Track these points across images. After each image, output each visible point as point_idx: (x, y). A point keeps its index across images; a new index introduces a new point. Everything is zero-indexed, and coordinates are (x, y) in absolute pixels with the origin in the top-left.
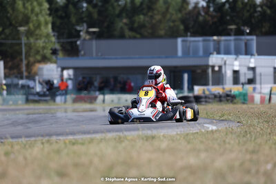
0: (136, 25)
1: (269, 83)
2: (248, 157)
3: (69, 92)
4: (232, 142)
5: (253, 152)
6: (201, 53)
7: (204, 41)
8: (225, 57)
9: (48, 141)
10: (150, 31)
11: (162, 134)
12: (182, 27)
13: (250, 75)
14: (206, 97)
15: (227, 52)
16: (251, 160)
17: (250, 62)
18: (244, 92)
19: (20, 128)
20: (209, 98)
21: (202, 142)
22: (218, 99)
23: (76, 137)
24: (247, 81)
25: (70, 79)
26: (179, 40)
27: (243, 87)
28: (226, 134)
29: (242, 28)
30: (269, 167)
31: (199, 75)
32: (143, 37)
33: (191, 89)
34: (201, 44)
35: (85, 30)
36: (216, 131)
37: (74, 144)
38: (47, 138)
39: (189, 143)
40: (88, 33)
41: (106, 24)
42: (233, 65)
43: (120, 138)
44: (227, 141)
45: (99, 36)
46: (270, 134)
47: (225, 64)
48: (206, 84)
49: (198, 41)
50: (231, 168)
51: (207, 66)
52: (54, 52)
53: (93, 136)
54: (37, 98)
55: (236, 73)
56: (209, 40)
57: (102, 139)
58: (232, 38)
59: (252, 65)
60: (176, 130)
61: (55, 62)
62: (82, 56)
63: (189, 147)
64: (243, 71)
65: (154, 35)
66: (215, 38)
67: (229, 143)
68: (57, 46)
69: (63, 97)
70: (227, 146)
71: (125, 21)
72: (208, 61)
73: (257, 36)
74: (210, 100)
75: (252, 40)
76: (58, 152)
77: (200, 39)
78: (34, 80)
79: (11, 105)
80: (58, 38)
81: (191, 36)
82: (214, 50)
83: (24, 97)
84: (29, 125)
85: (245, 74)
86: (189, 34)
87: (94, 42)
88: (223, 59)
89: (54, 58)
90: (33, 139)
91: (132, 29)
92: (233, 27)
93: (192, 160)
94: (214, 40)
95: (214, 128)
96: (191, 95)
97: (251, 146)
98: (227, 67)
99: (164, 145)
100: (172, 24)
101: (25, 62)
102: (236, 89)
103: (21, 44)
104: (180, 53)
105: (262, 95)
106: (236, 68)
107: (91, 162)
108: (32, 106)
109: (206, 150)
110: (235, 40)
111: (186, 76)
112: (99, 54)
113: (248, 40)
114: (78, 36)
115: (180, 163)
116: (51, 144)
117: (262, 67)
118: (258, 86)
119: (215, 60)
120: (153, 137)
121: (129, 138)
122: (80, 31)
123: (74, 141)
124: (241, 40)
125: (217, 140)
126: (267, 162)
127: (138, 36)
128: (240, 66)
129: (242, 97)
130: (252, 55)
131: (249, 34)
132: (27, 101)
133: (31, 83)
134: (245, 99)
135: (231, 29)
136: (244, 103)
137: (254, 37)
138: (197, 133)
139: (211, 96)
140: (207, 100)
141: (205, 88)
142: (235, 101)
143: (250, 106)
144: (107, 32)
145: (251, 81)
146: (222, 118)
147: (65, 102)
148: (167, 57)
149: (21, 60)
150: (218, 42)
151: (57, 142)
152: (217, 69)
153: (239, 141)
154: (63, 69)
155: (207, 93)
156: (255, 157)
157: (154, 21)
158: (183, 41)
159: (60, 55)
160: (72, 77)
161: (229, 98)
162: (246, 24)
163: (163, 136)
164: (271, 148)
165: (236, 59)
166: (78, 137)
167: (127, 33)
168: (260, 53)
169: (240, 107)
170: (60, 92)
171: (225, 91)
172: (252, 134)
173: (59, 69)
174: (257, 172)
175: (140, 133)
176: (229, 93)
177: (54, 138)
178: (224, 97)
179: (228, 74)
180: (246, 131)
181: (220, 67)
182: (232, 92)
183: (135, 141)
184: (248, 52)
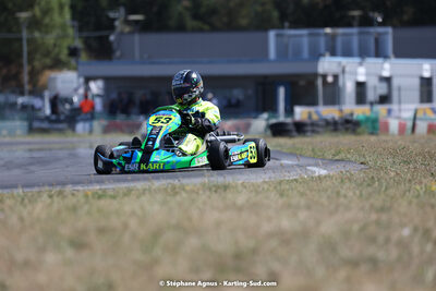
0: (203, 10)
1: (411, 102)
2: (374, 216)
3: (96, 115)
4: (350, 194)
5: (382, 210)
6: (306, 54)
7: (310, 35)
8: (344, 61)
9: (60, 193)
10: (225, 19)
11: (240, 182)
12: (275, 14)
13: (382, 89)
14: (313, 124)
15: (347, 53)
16: (378, 223)
17: (382, 68)
18: (373, 116)
19: (17, 172)
20: (318, 126)
21: (302, 194)
22: (331, 127)
23: (103, 187)
24: (378, 99)
25: (99, 96)
26: (272, 34)
27: (371, 110)
28: (342, 181)
29: (371, 14)
30: (406, 232)
31: (304, 89)
32: (214, 29)
33: (289, 111)
34: (305, 41)
35: (122, 18)
36: (325, 177)
37: (100, 197)
38: (58, 188)
39: (282, 195)
40: (127, 22)
41: (155, 9)
42: (356, 74)
43: (174, 188)
44: (343, 192)
45: (144, 27)
46: (410, 181)
47: (343, 71)
48: (313, 103)
49: (301, 36)
50: (346, 235)
51: (316, 75)
52: (74, 52)
54: (45, 125)
55: (361, 86)
56: (318, 35)
57: (145, 190)
58: (354, 30)
59: (386, 74)
61: (75, 69)
62: (119, 58)
63: (281, 201)
64: (372, 82)
65: (231, 26)
66: (328, 30)
67: (345, 196)
68: (78, 43)
69: (87, 125)
70: (342, 200)
71: (186, 3)
72: (316, 67)
73: (394, 27)
74: (320, 130)
75: (386, 33)
76: (74, 209)
77: (304, 32)
78: (42, 97)
79: (4, 136)
80: (81, 29)
81: (291, 27)
82: (327, 50)
83: (25, 124)
84: (32, 168)
85: (375, 88)
86: (287, 24)
87: (137, 38)
88: (340, 63)
89: (73, 61)
90: (36, 189)
91: (196, 17)
92: (356, 13)
93: (286, 223)
94: (326, 34)
95: (323, 172)
96: (289, 120)
97: (378, 201)
98: (347, 76)
99: (241, 199)
100: (259, 9)
101: (26, 69)
102: (360, 112)
103: (20, 40)
104: (272, 54)
105: (402, 121)
106: (361, 79)
107: (126, 226)
108: (37, 138)
109: (308, 207)
110: (360, 33)
111: (282, 91)
112: (145, 56)
113: (379, 34)
114: (112, 28)
115: (266, 227)
116: (65, 197)
117: (401, 76)
118: (394, 107)
119: (327, 65)
120: (226, 187)
121: (188, 188)
122: (114, 20)
123: (100, 192)
124: (368, 33)
125: (327, 190)
126: (403, 226)
127: (206, 27)
128: (367, 74)
129: (369, 124)
130: (386, 57)
131: (380, 24)
132: (31, 130)
133: (37, 102)
134: (374, 128)
135: (353, 17)
136: (372, 134)
137: (389, 30)
138: (296, 180)
139: (321, 123)
140: (315, 128)
141: (312, 109)
142: (359, 130)
143: (383, 137)
144: (157, 21)
145: (384, 99)
146: (337, 158)
147: (91, 131)
148: (251, 61)
149: (21, 66)
150: (333, 37)
151: (73, 195)
152: (330, 79)
153: (361, 193)
154: (88, 80)
155: (315, 117)
156: (384, 217)
157: (232, 4)
158: (277, 36)
159: (83, 57)
160: (101, 93)
161: (349, 125)
162: (376, 8)
163: (242, 184)
164: (410, 203)
165: (361, 64)
166: (108, 186)
167: (190, 23)
169: (366, 139)
170: (83, 116)
171: (343, 115)
172: (383, 181)
173: (82, 80)
174: (388, 240)
175: (206, 180)
176: (349, 118)
177: (69, 188)
179: (349, 87)
180: (373, 178)
181: (336, 77)
182: (355, 117)
183: (197, 193)
184: (379, 53)
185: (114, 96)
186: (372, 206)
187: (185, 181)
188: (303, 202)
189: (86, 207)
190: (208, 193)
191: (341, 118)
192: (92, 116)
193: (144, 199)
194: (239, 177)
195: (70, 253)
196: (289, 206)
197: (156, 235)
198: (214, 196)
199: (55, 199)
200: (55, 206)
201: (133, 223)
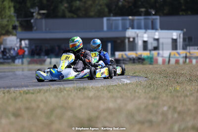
0: (74, 8)
1: (168, 50)
2: (151, 102)
3: (25, 56)
4: (140, 91)
5: (155, 98)
6: (120, 28)
7: (122, 19)
8: (137, 31)
9: (8, 92)
10: (84, 13)
11: (91, 86)
12: (106, 10)
13: (155, 44)
14: (124, 60)
15: (139, 28)
16: (153, 104)
17: (155, 35)
18: (151, 56)
20: (126, 61)
21: (119, 92)
22: (132, 61)
23: (28, 89)
24: (153, 48)
25: (26, 47)
26: (105, 19)
27: (150, 53)
28: (137, 86)
29: (150, 10)
30: (165, 108)
31: (119, 44)
32: (79, 17)
33: (113, 54)
34: (120, 23)
35: (37, 12)
37: (27, 93)
38: (8, 89)
39: (109, 92)
40: (39, 14)
41: (52, 8)
42: (143, 37)
43: (61, 89)
44: (137, 90)
45: (47, 16)
46: (167, 85)
47: (137, 36)
48: (124, 50)
49: (118, 20)
50: (138, 110)
51: (125, 38)
52: (15, 28)
53: (41, 88)
54: (2, 61)
55: (145, 42)
56: (126, 19)
57: (47, 90)
58: (142, 18)
59: (156, 37)
60: (101, 83)
61: (16, 35)
63: (109, 95)
64: (150, 41)
65: (86, 15)
66: (130, 17)
67: (138, 92)
68: (17, 24)
70: (137, 94)
71: (66, 5)
72: (125, 34)
73: (160, 16)
74: (127, 62)
75: (157, 19)
76: (15, 99)
77: (120, 18)
80: (18, 17)
82: (130, 26)
85: (152, 43)
86: (112, 15)
87: (44, 21)
88: (136, 32)
89: (14, 32)
91: (70, 11)
92: (143, 10)
93: (111, 105)
94: (130, 19)
95: (128, 82)
97: (153, 94)
98: (139, 38)
99: (91, 94)
100: (99, 8)
102: (145, 54)
104: (105, 28)
105: (164, 58)
106: (145, 39)
107: (38, 106)
109: (121, 97)
110: (145, 19)
111: (109, 45)
112: (48, 29)
113: (154, 19)
114: (32, 16)
115: (102, 107)
116: (10, 93)
117: (163, 38)
118: (161, 52)
119: (130, 33)
120: (84, 89)
121: (67, 89)
122: (33, 13)
123: (27, 91)
124: (149, 19)
125: (130, 90)
126: (164, 106)
127: (75, 16)
128: (148, 37)
129: (149, 60)
130: (156, 29)
131: (154, 15)
134: (151, 61)
135: (142, 11)
136: (151, 64)
137: (158, 17)
138: (116, 85)
139: (127, 59)
140: (125, 62)
141: (123, 53)
142: (145, 62)
143: (155, 66)
144: (53, 13)
145: (156, 48)
146: (135, 75)
148: (96, 31)
150: (133, 21)
151: (14, 92)
153: (145, 91)
154: (21, 40)
155: (125, 57)
156: (156, 102)
157: (87, 6)
158: (107, 20)
159: (19, 29)
160: (28, 46)
161: (140, 60)
162: (152, 7)
164: (167, 95)
165: (145, 33)
166: (30, 88)
167: (68, 14)
168: (162, 28)
169: (148, 67)
170: (19, 57)
171: (138, 56)
172: (155, 85)
173: (18, 40)
174: (157, 112)
175: (75, 85)
176: (140, 57)
177: (12, 89)
178: (137, 60)
179: (140, 43)
180: (151, 84)
181: (134, 39)
182: (143, 56)
183: (71, 91)
184: (153, 28)
185: (33, 47)
186: (150, 97)
187: (65, 86)
188: (119, 95)
189: (20, 98)
190: (76, 91)
191: (136, 57)
192: (23, 57)
193: (47, 94)
194: (90, 84)
195: (13, 119)
196: (112, 97)
197: (52, 110)
198: (79, 92)
199: (6, 94)
200: (6, 97)
201: (42, 105)
